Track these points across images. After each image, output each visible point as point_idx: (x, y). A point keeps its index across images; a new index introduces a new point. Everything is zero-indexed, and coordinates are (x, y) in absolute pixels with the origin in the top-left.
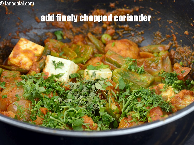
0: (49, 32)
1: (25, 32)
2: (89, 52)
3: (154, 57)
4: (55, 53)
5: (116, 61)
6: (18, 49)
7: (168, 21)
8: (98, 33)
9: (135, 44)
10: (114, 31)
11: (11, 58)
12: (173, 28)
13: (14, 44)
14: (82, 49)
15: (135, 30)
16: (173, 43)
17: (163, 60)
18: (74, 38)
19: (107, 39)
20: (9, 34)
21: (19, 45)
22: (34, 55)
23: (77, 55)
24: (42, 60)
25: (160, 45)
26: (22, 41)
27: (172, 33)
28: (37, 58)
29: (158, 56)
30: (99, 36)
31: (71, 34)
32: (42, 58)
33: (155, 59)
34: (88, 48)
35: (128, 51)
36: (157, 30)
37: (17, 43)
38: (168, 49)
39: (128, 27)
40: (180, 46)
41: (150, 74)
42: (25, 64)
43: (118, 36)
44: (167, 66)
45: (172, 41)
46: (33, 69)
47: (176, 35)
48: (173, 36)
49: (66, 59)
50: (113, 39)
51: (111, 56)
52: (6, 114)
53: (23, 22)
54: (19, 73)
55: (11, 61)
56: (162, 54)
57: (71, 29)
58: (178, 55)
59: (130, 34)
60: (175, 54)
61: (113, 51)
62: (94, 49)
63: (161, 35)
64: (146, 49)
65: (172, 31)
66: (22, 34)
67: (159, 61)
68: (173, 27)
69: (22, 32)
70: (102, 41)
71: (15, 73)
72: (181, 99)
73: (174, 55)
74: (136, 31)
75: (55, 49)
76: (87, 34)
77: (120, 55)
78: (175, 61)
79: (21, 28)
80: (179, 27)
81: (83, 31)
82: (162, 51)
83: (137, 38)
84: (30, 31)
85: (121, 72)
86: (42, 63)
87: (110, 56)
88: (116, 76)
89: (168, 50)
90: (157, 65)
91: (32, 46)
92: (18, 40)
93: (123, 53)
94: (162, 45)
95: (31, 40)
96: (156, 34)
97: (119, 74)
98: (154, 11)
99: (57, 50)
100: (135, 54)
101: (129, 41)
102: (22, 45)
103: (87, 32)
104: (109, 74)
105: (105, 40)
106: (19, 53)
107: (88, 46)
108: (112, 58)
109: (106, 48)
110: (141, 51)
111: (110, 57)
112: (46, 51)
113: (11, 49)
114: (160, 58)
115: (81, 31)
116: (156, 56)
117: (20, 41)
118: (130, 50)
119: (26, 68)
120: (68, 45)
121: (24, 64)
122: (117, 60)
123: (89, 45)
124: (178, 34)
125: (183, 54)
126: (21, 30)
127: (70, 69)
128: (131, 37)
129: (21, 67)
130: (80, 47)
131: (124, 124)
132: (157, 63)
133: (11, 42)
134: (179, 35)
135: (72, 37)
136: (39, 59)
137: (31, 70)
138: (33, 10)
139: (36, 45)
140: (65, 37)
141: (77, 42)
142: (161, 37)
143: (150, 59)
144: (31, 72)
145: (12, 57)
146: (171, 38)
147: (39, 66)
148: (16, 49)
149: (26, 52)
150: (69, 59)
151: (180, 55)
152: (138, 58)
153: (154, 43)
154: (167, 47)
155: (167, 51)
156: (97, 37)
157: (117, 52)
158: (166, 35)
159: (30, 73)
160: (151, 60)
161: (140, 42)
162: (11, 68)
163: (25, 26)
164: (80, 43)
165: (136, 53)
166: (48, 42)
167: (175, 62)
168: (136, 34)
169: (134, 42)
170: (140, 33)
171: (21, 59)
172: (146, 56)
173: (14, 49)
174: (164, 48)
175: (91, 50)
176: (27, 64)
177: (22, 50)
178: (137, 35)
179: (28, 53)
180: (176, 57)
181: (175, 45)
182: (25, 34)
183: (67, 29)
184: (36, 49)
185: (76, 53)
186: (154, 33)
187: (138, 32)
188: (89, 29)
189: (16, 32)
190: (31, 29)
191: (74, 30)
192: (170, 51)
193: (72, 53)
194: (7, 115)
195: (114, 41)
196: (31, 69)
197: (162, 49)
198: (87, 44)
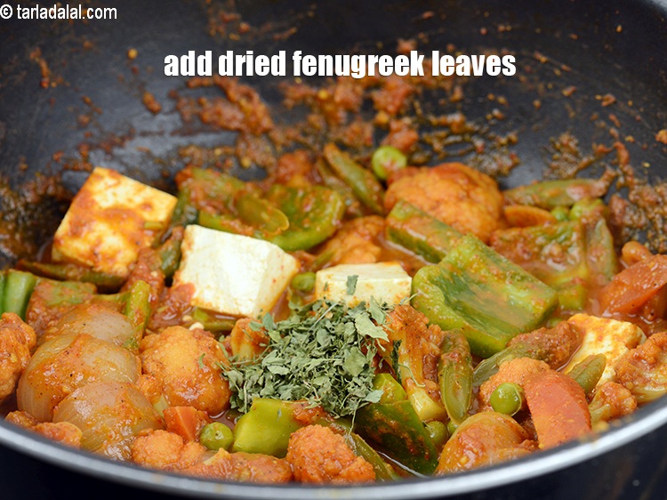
0: (190, 145)
1: (109, 147)
2: (329, 210)
3: (554, 222)
4: (214, 215)
5: (423, 238)
6: (87, 208)
7: (599, 97)
8: (359, 143)
9: (487, 179)
10: (414, 135)
11: (62, 238)
12: (617, 122)
13: (74, 190)
14: (305, 201)
15: (488, 132)
16: (619, 172)
17: (586, 232)
18: (279, 164)
19: (393, 163)
20: (56, 157)
21: (89, 194)
22: (143, 226)
23: (290, 221)
24: (169, 242)
25: (572, 182)
26: (100, 178)
27: (612, 137)
28: (154, 236)
29: (568, 218)
30: (364, 155)
31: (268, 148)
32: (171, 235)
33: (556, 230)
34: (328, 197)
35: (464, 206)
36: (564, 130)
37: (83, 184)
38: (600, 194)
39: (462, 123)
40: (642, 181)
41: (540, 283)
42: (111, 258)
43: (428, 153)
44: (599, 254)
45: (615, 166)
46: (139, 272)
47: (628, 146)
48: (616, 149)
49: (253, 236)
50: (412, 164)
51: (406, 221)
52: (51, 430)
53: (100, 113)
54: (91, 288)
55: (63, 249)
56: (580, 212)
57: (266, 132)
58: (638, 214)
59: (469, 147)
60: (627, 209)
61: (412, 206)
62: (347, 199)
63: (577, 145)
64: (527, 194)
65: (613, 131)
66: (100, 153)
67: (571, 235)
68: (618, 118)
69: (98, 147)
70: (373, 172)
71: (78, 288)
72: (650, 364)
73: (623, 212)
74: (492, 134)
75: (215, 203)
76: (322, 149)
77: (438, 218)
78: (627, 235)
79: (95, 132)
80: (638, 117)
81: (310, 140)
82: (580, 200)
83: (495, 160)
84: (128, 144)
85: (444, 279)
86: (170, 253)
87: (403, 225)
88: (426, 292)
89: (602, 197)
90: (565, 250)
91: (135, 194)
92: (85, 175)
93: (447, 212)
94: (580, 181)
95: (131, 173)
96: (558, 145)
97: (437, 285)
98: (552, 64)
99: (221, 207)
100: (490, 213)
101: (467, 169)
102: (100, 192)
103: (324, 141)
104: (401, 284)
105: (385, 169)
106: (90, 221)
107: (328, 191)
108: (411, 228)
109: (388, 197)
110: (508, 204)
111: (404, 227)
112: (182, 212)
113: (62, 208)
114: (575, 224)
115: (301, 139)
116: (562, 220)
117: (92, 179)
118: (472, 202)
119: (116, 272)
120: (257, 187)
121: (108, 259)
122: (428, 237)
123: (330, 187)
124: (634, 143)
125: (653, 209)
126: (94, 141)
127: (266, 270)
128: (472, 156)
129: (98, 269)
130: (300, 194)
131: (457, 455)
132: (563, 244)
133: (62, 184)
134: (639, 143)
135: (272, 160)
136: (161, 237)
137: (133, 279)
138: (134, 71)
139: (150, 192)
140: (246, 162)
141: (288, 178)
142: (575, 154)
143: (541, 231)
144: (132, 283)
145: (67, 234)
146: (610, 157)
147: (160, 263)
148: (81, 206)
149: (115, 215)
150: (264, 235)
151: (643, 214)
152: (498, 228)
153: (553, 176)
154: (600, 185)
155: (599, 201)
156: (357, 157)
157: (426, 208)
158: (594, 146)
159: (130, 287)
160: (544, 233)
161: (505, 170)
162: (64, 272)
163: (107, 128)
164: (298, 181)
165: (491, 209)
166: (190, 180)
167: (626, 239)
168: (490, 145)
169: (484, 171)
170: (503, 140)
171: (99, 241)
172: (528, 220)
173: (73, 206)
174: (588, 191)
175: (336, 202)
176: (120, 257)
177: (100, 208)
178: (494, 149)
179: (123, 219)
180: (629, 222)
181: (625, 180)
182: (108, 152)
183: (254, 133)
184: (147, 206)
185: (287, 214)
186: (552, 139)
187: (498, 137)
188: (328, 130)
189: (78, 148)
190: (130, 135)
191: (278, 135)
192: (607, 199)
193: (272, 214)
194: (54, 433)
195: (414, 170)
196: (132, 273)
197: (579, 194)
198: (322, 184)
